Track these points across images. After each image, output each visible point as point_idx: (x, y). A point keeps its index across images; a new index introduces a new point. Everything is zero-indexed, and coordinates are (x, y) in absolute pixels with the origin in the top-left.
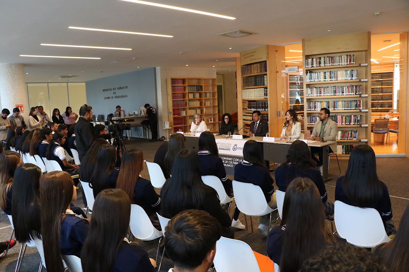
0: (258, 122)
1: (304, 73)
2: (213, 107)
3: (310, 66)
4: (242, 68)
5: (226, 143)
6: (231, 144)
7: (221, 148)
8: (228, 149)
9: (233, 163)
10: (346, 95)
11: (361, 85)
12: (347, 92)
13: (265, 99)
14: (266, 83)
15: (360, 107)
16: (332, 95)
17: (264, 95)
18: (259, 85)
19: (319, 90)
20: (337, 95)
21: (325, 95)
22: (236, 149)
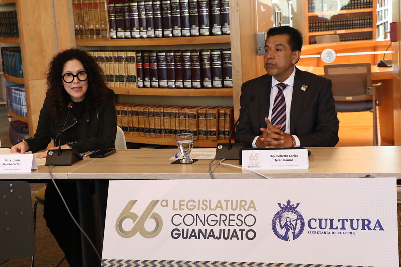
5: (219, 202)
6: (252, 202)
7: (186, 228)
8: (242, 231)
22: (297, 231)
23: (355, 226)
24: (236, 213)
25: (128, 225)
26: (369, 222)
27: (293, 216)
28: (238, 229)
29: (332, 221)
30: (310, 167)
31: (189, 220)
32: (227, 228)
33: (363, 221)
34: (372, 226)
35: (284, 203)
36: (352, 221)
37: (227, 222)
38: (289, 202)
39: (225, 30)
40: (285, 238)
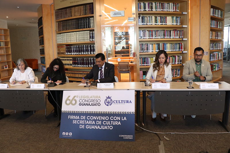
0: (103, 67)
1: (136, 16)
2: (7, 55)
3: (142, 10)
4: (56, 12)
5: (91, 96)
6: (99, 96)
7: (83, 103)
8: (97, 104)
9: (111, 123)
10: (173, 38)
11: (183, 31)
12: (174, 36)
13: (90, 42)
14: (93, 25)
15: (182, 49)
16: (162, 38)
17: (90, 38)
18: (82, 28)
19: (151, 33)
20: (166, 38)
21: (156, 37)
22: (111, 103)
24: (96, 99)
25: (68, 102)
26: (128, 101)
27: (110, 100)
28: (96, 103)
29: (119, 101)
30: (114, 87)
31: (84, 101)
32: (93, 103)
33: (127, 101)
34: (129, 102)
35: (107, 97)
36: (124, 101)
37: (93, 101)
38: (109, 96)
39: (94, 53)
40: (108, 105)
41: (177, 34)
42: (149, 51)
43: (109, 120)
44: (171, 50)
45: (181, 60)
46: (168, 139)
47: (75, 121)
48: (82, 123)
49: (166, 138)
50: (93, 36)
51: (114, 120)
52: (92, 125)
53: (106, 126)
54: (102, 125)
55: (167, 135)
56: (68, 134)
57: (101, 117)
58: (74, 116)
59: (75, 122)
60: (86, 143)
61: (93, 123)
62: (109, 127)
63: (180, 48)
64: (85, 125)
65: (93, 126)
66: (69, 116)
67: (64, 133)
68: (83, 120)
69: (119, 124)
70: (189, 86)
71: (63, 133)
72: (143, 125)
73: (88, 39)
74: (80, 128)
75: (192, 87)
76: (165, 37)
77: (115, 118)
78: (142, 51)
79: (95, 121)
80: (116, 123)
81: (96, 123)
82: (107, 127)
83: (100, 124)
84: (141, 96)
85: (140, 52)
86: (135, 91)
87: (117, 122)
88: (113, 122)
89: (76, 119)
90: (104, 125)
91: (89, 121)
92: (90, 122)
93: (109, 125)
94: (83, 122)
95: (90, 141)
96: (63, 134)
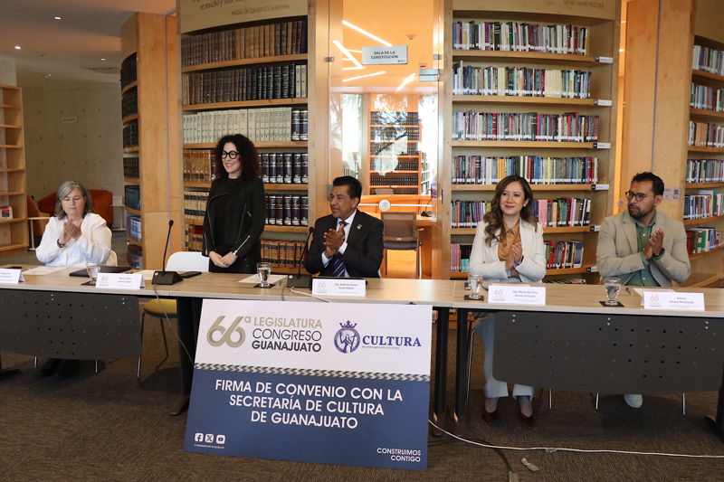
1: (446, 65)
3: (467, 45)
4: (183, 42)
5: (292, 320)
6: (319, 321)
7: (265, 340)
8: (310, 344)
9: (351, 408)
10: (562, 141)
11: (597, 117)
12: (566, 133)
13: (293, 144)
14: (304, 89)
15: (592, 176)
16: (527, 139)
17: (293, 130)
18: (268, 98)
19: (491, 123)
20: (540, 140)
21: (507, 137)
22: (354, 345)
23: (399, 343)
24: (306, 329)
25: (217, 336)
26: (410, 340)
27: (351, 334)
28: (306, 342)
29: (381, 338)
30: (367, 294)
31: (267, 334)
32: (298, 341)
33: (406, 338)
34: (412, 343)
35: (345, 323)
36: (397, 338)
37: (298, 337)
38: (348, 322)
39: (304, 180)
40: (344, 351)
41: (578, 126)
42: (483, 180)
43: (348, 399)
44: (555, 180)
45: (587, 213)
46: (534, 468)
47: (236, 399)
48: (260, 404)
49: (527, 464)
50: (301, 126)
51: (361, 400)
52: (292, 412)
53: (336, 418)
54: (325, 412)
55: (532, 456)
56: (212, 438)
57: (321, 389)
58: (235, 382)
59: (238, 400)
60: (268, 470)
61: (295, 406)
62: (346, 421)
63: (587, 172)
64: (270, 411)
65: (295, 415)
66: (218, 381)
67: (198, 437)
68: (264, 394)
69: (377, 411)
70: (606, 298)
71: (197, 435)
72: (456, 418)
73: (286, 134)
74: (253, 420)
75: (616, 304)
76: (537, 137)
77: (367, 394)
78: (461, 180)
79: (303, 399)
80: (369, 409)
81: (303, 405)
82: (340, 421)
83: (317, 410)
84: (453, 326)
85: (455, 183)
86: (434, 308)
87: (371, 407)
88: (358, 406)
89: (240, 393)
90: (328, 414)
91: (284, 400)
92: (286, 402)
93: (344, 414)
94: (263, 402)
95: (282, 463)
96: (197, 440)
